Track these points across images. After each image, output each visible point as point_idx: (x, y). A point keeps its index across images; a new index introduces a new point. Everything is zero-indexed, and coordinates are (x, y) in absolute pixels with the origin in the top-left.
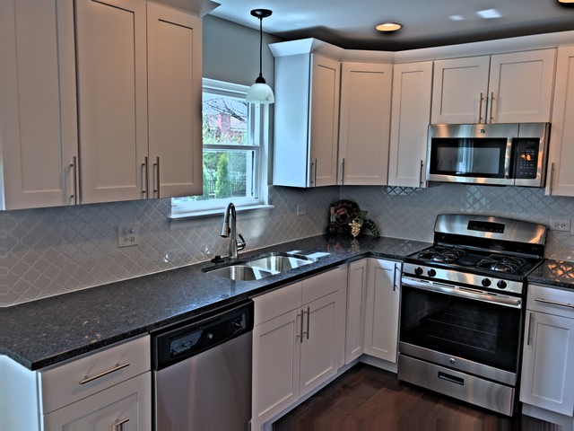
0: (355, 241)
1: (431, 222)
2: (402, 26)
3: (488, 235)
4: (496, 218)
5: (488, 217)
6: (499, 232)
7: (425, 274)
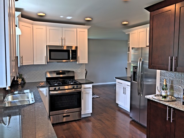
0: (20, 86)
1: (44, 75)
2: (46, 14)
3: (61, 76)
4: (62, 71)
5: (59, 71)
6: (64, 74)
7: (57, 89)
